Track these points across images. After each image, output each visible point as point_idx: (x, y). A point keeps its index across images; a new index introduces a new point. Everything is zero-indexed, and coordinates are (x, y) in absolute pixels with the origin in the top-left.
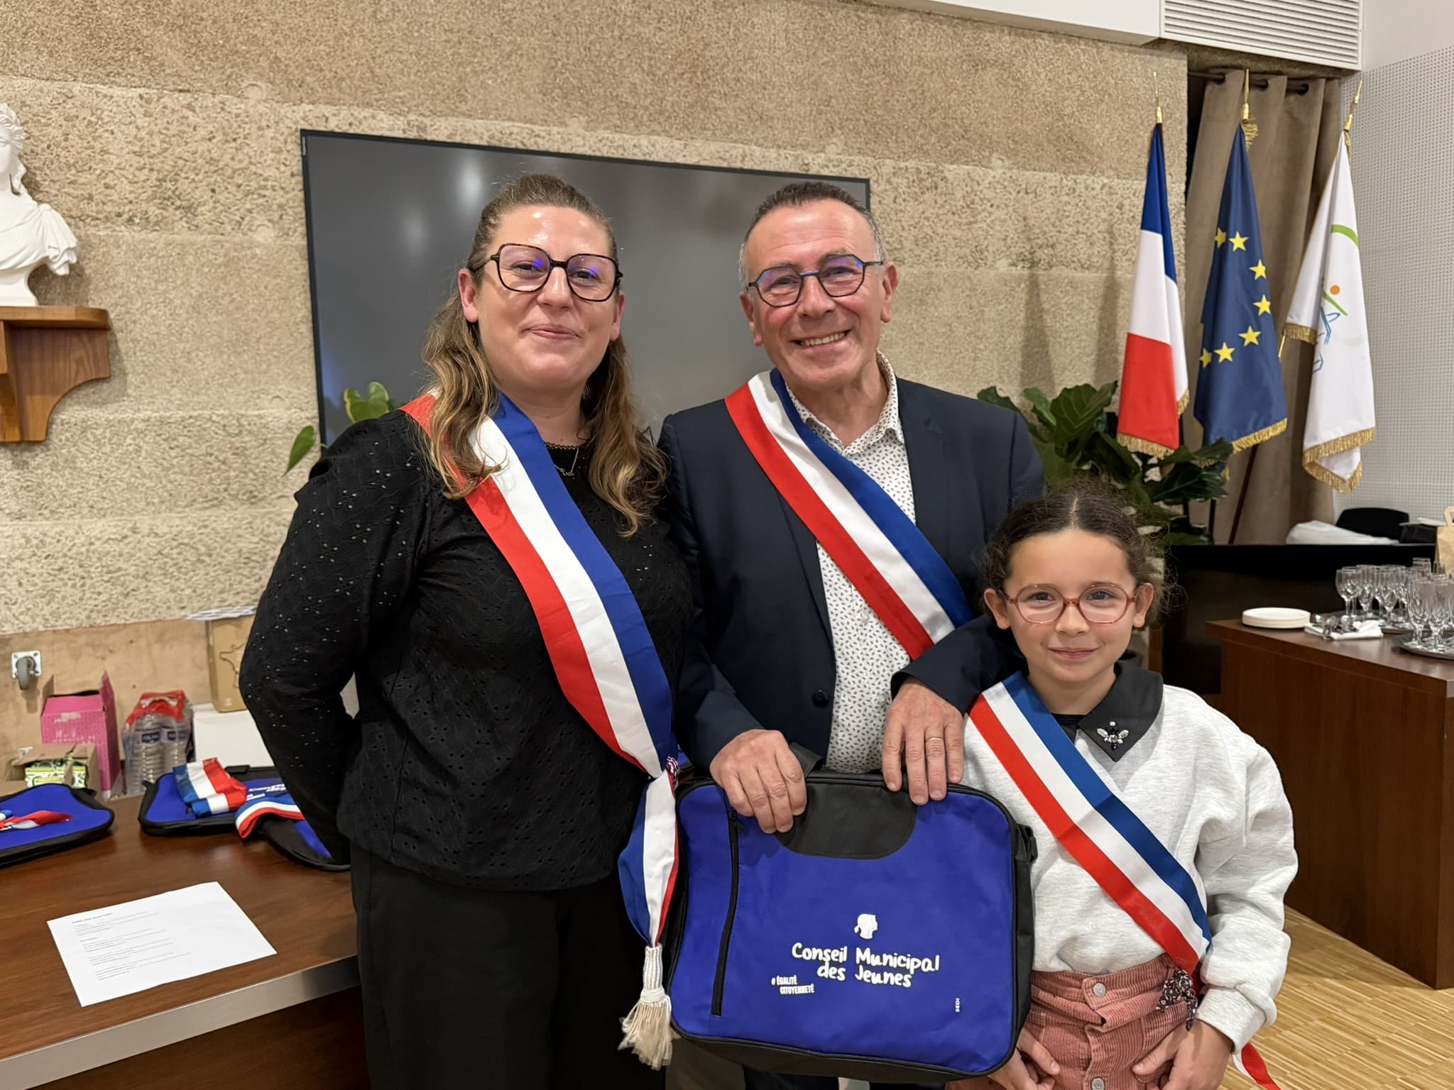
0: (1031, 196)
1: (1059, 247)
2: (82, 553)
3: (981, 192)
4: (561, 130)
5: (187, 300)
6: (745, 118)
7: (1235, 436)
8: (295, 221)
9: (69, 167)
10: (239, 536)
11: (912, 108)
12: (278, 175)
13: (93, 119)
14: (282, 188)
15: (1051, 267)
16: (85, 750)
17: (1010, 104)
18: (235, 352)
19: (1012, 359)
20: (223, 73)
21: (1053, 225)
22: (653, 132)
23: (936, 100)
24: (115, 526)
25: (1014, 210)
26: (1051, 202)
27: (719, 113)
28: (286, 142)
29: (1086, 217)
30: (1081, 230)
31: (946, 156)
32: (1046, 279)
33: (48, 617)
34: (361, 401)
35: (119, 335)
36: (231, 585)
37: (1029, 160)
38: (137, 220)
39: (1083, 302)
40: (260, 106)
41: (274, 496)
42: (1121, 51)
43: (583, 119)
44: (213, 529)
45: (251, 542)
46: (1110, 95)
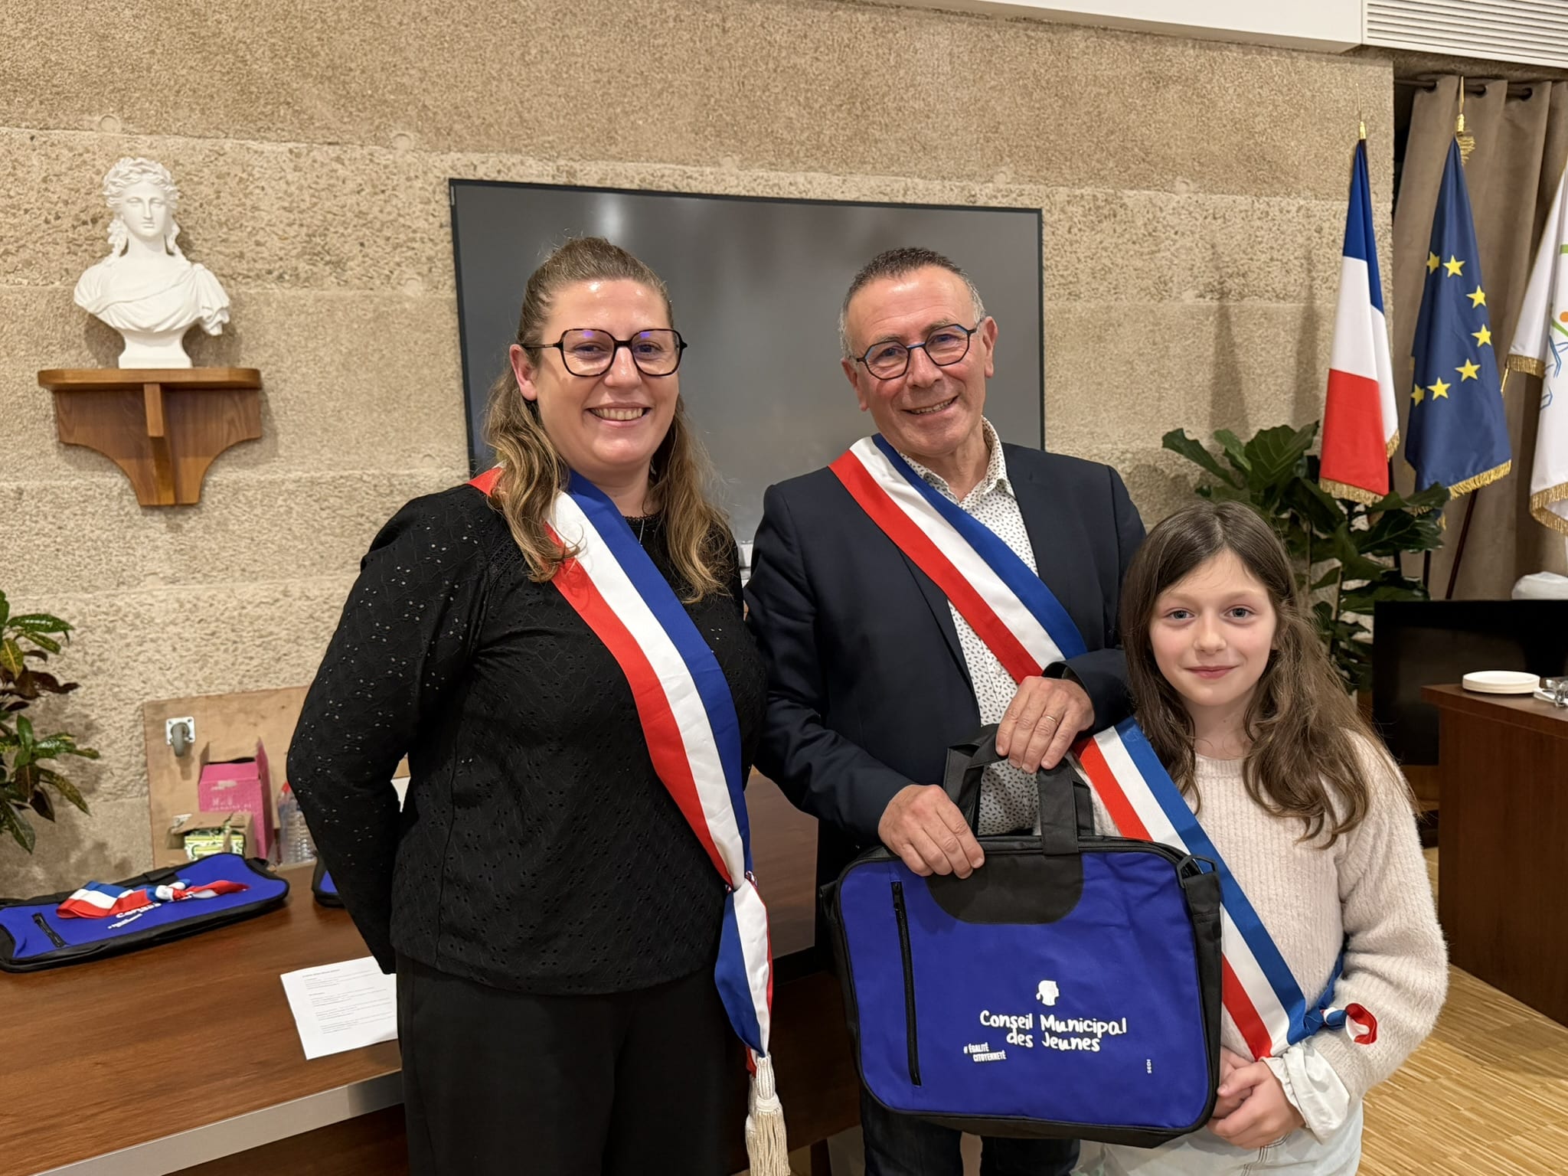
0: (1220, 221)
1: (1252, 277)
2: (234, 618)
3: (1164, 218)
4: (713, 170)
5: (337, 358)
6: (908, 149)
7: (1451, 481)
8: (444, 273)
9: (221, 225)
11: (1088, 131)
12: (427, 226)
13: (245, 176)
14: (431, 240)
15: (1243, 297)
16: (243, 818)
17: (1195, 122)
18: (385, 410)
19: (1200, 398)
20: (372, 124)
21: (1244, 252)
22: (810, 169)
23: (1114, 122)
24: (267, 590)
25: (1201, 238)
26: (1242, 227)
27: (879, 145)
28: (434, 193)
29: (1280, 242)
30: (1275, 257)
31: (1125, 181)
32: (1237, 311)
33: (201, 682)
35: (270, 395)
37: (1217, 182)
38: (287, 277)
39: (1278, 334)
40: (408, 157)
42: (1319, 60)
43: (737, 158)
46: (1306, 109)
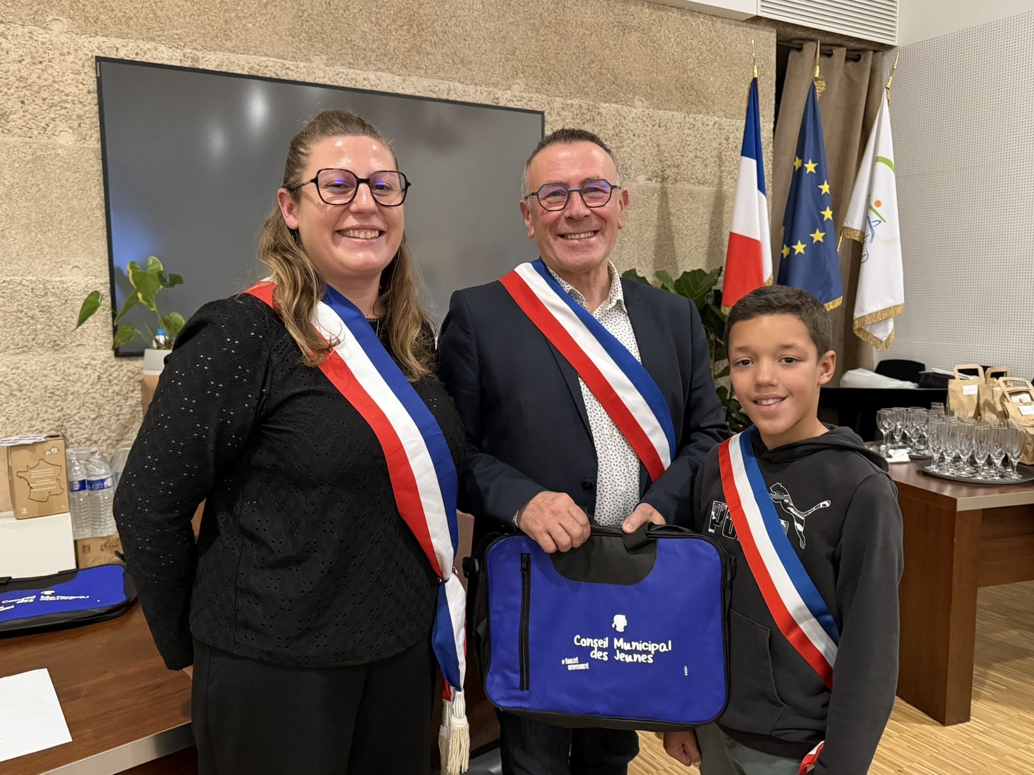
0: (663, 129)
1: (683, 168)
3: (626, 124)
4: (306, 64)
6: (450, 61)
8: (91, 128)
10: (45, 376)
11: (577, 59)
12: (77, 92)
14: (81, 102)
15: (676, 182)
17: (648, 59)
18: (41, 231)
19: (647, 248)
21: (678, 151)
22: (379, 69)
23: (594, 54)
25: (651, 139)
26: (678, 134)
27: (430, 57)
28: (83, 66)
29: (702, 146)
30: (698, 155)
31: (601, 96)
32: (672, 191)
34: (142, 271)
36: (38, 414)
37: (662, 102)
39: (698, 208)
40: (62, 37)
41: (73, 344)
42: (730, 24)
43: (324, 57)
44: (23, 370)
45: (54, 381)
46: (721, 56)
